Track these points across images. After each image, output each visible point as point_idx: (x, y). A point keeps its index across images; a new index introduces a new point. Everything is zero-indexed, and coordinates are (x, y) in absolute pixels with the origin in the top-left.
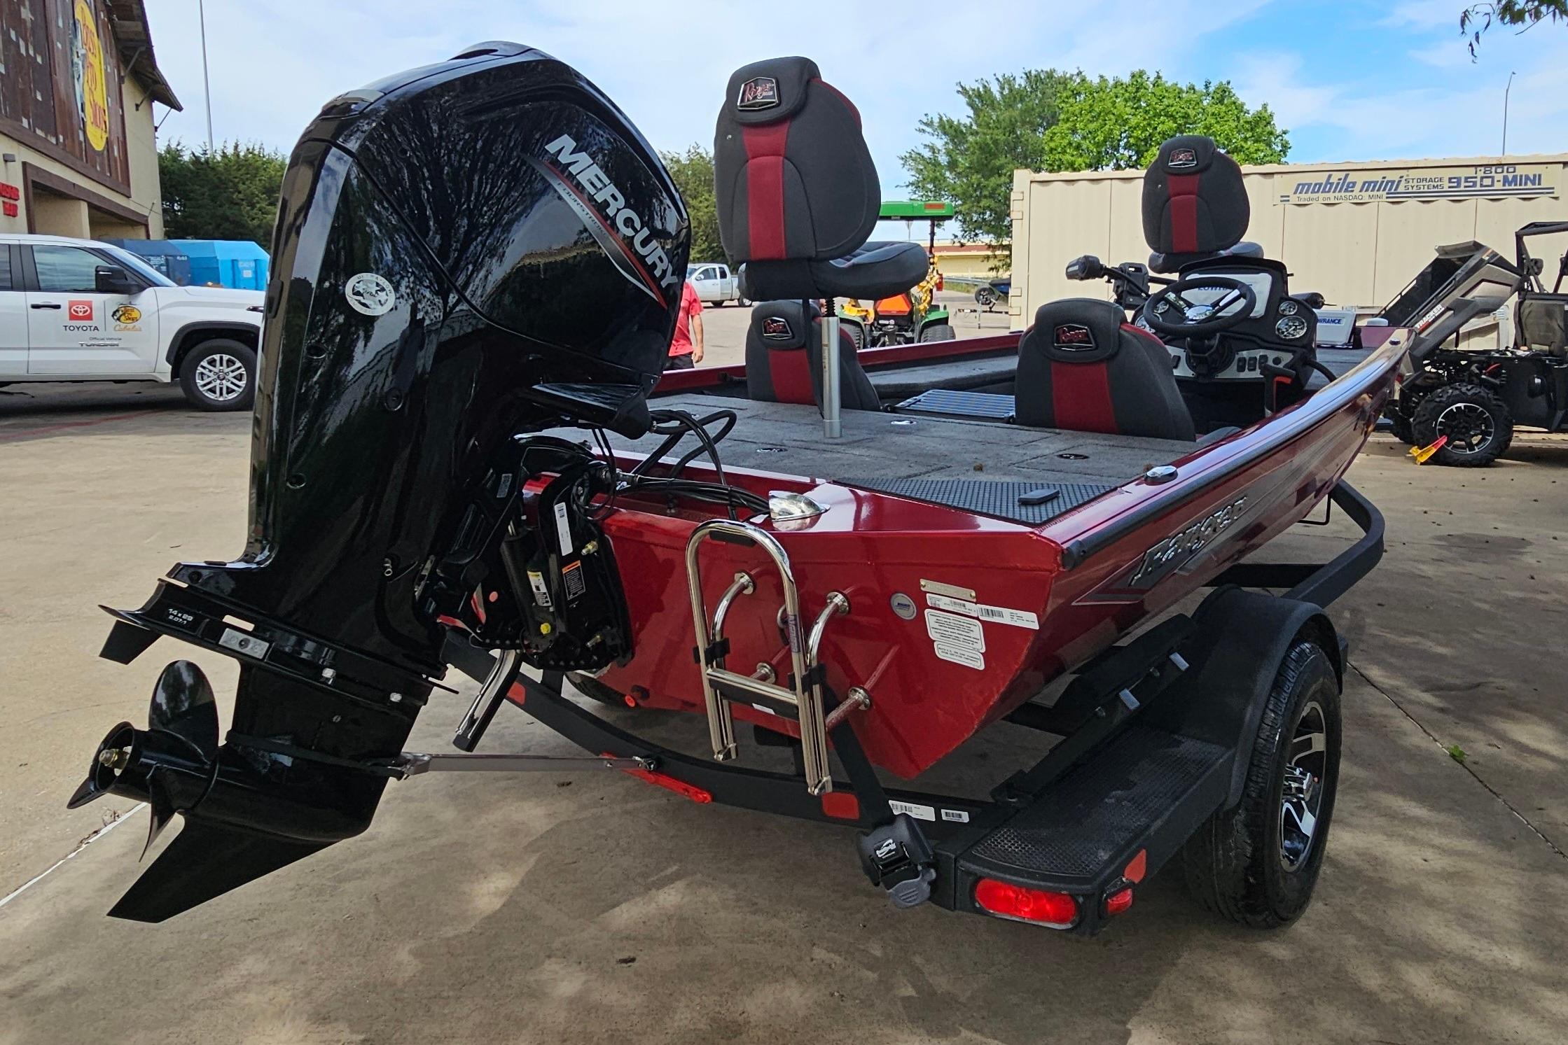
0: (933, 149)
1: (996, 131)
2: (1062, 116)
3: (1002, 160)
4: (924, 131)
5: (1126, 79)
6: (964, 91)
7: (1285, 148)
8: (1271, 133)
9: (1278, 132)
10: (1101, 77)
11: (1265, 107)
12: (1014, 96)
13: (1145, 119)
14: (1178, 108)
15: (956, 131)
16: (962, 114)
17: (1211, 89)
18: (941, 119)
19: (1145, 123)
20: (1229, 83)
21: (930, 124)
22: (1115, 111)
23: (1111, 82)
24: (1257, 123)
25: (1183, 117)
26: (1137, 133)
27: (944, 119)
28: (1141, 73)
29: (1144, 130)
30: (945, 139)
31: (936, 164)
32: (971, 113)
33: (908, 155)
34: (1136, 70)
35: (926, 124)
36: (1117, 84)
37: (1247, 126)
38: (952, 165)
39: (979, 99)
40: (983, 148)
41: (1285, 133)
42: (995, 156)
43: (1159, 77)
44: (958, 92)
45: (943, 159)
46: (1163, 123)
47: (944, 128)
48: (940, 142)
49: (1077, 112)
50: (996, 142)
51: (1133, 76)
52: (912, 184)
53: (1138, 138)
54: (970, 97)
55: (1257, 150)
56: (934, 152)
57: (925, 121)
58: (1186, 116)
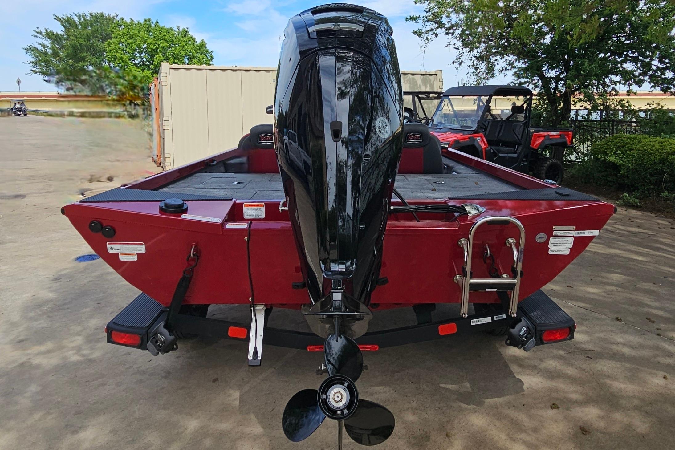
0: (44, 46)
1: (81, 39)
2: (113, 35)
3: (85, 54)
4: (37, 37)
5: (142, 22)
6: (58, 19)
7: (212, 58)
8: (207, 51)
9: (210, 51)
10: (131, 19)
11: (203, 40)
12: (86, 24)
13: (154, 41)
14: (169, 37)
15: (56, 37)
16: (59, 29)
17: (181, 30)
18: (46, 31)
19: (155, 42)
20: (188, 28)
21: (40, 33)
22: (140, 36)
23: (136, 22)
24: (201, 47)
25: (171, 41)
26: (152, 46)
27: (49, 31)
28: (149, 20)
29: (154, 45)
30: (49, 41)
31: (46, 54)
32: (63, 29)
33: (29, 47)
34: (147, 18)
35: (38, 33)
36: (139, 23)
37: (198, 48)
38: (55, 54)
39: (68, 23)
40: (74, 47)
41: (212, 52)
42: (81, 52)
43: (157, 22)
44: (55, 19)
45: (49, 51)
46: (163, 43)
47: (49, 35)
48: (48, 43)
49: (121, 34)
50: (81, 44)
51: (145, 21)
52: (32, 62)
53: (151, 49)
54: (62, 22)
55: (203, 58)
56: (44, 47)
57: (37, 31)
58: (172, 41)
